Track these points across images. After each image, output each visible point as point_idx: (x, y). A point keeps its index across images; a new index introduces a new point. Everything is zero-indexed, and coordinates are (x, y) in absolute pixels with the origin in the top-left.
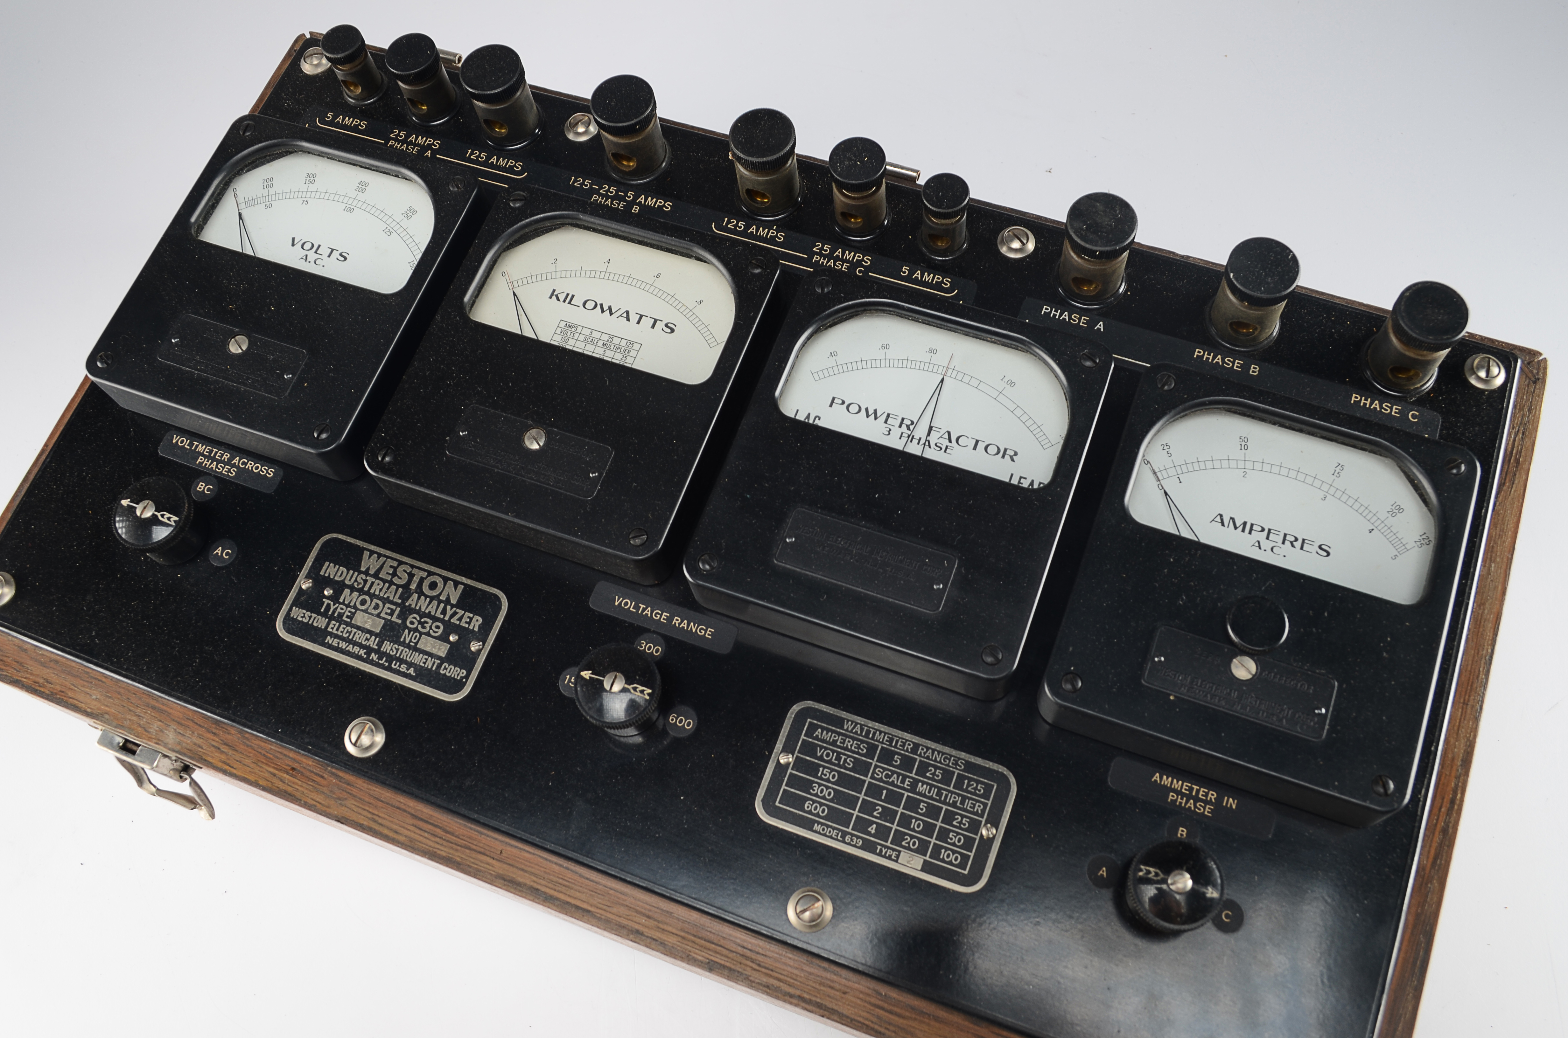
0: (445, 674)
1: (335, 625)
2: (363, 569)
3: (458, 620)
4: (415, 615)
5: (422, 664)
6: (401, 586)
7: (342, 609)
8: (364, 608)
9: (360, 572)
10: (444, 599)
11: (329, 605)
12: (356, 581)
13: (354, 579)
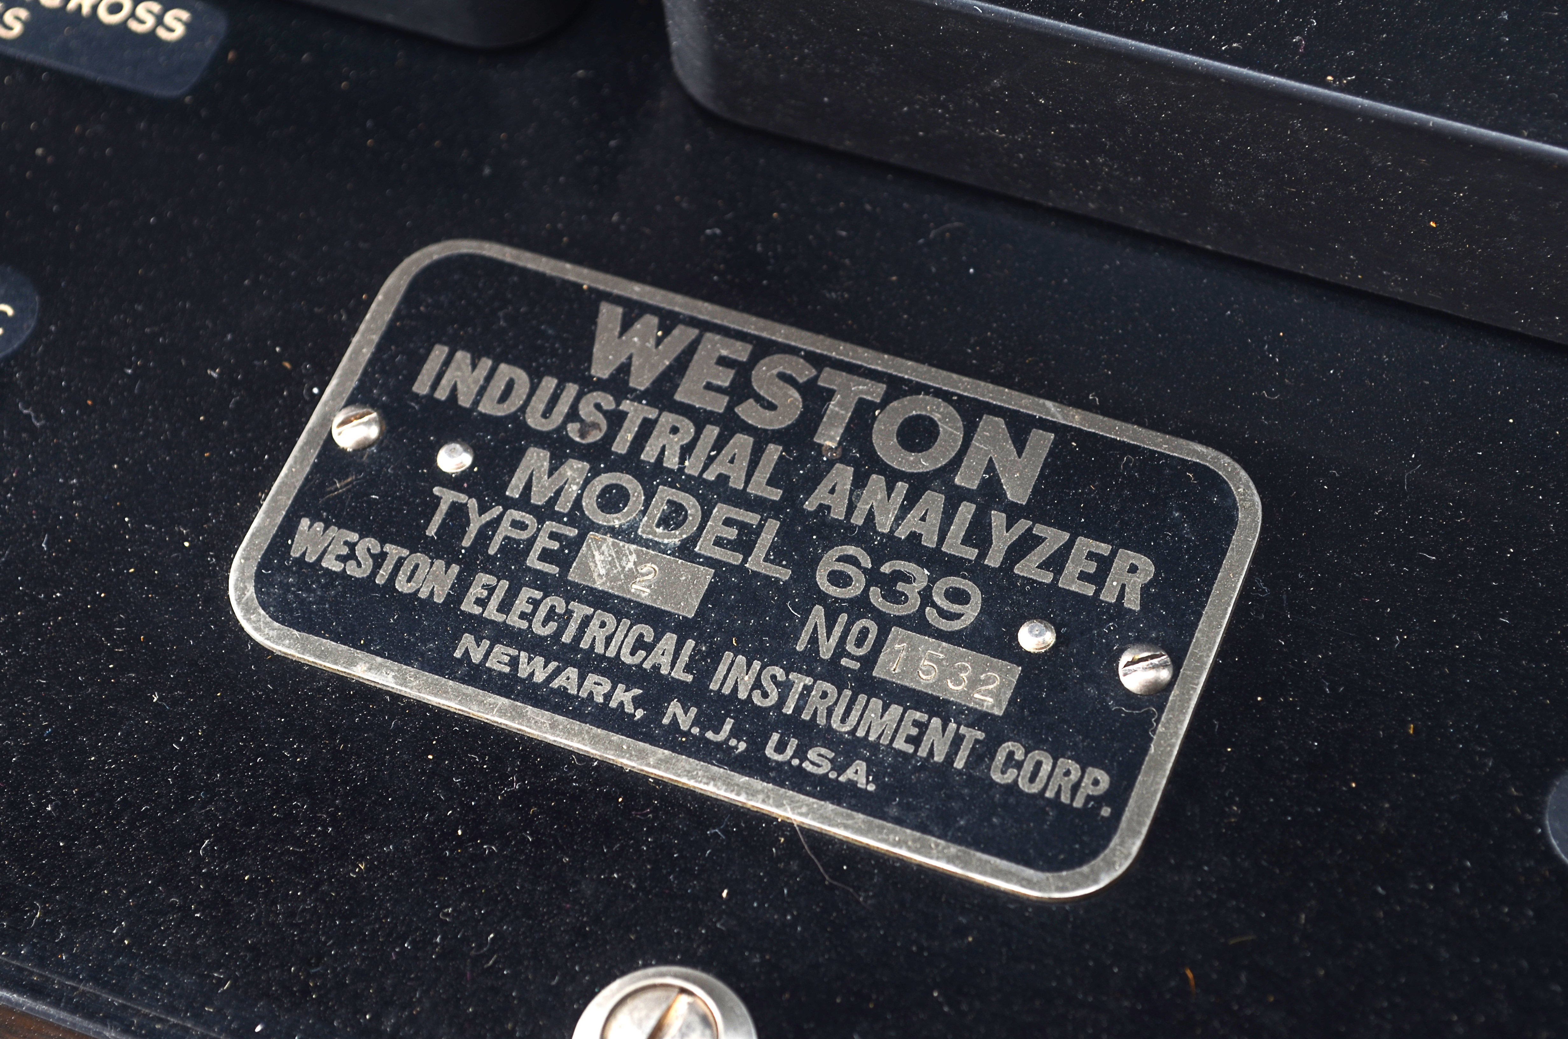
0: (1013, 788)
1: (491, 590)
2: (600, 370)
3: (1044, 566)
4: (851, 550)
5: (900, 744)
6: (777, 436)
7: (519, 525)
8: (617, 521)
9: (588, 384)
10: (974, 485)
11: (458, 512)
12: (573, 415)
13: (563, 407)
